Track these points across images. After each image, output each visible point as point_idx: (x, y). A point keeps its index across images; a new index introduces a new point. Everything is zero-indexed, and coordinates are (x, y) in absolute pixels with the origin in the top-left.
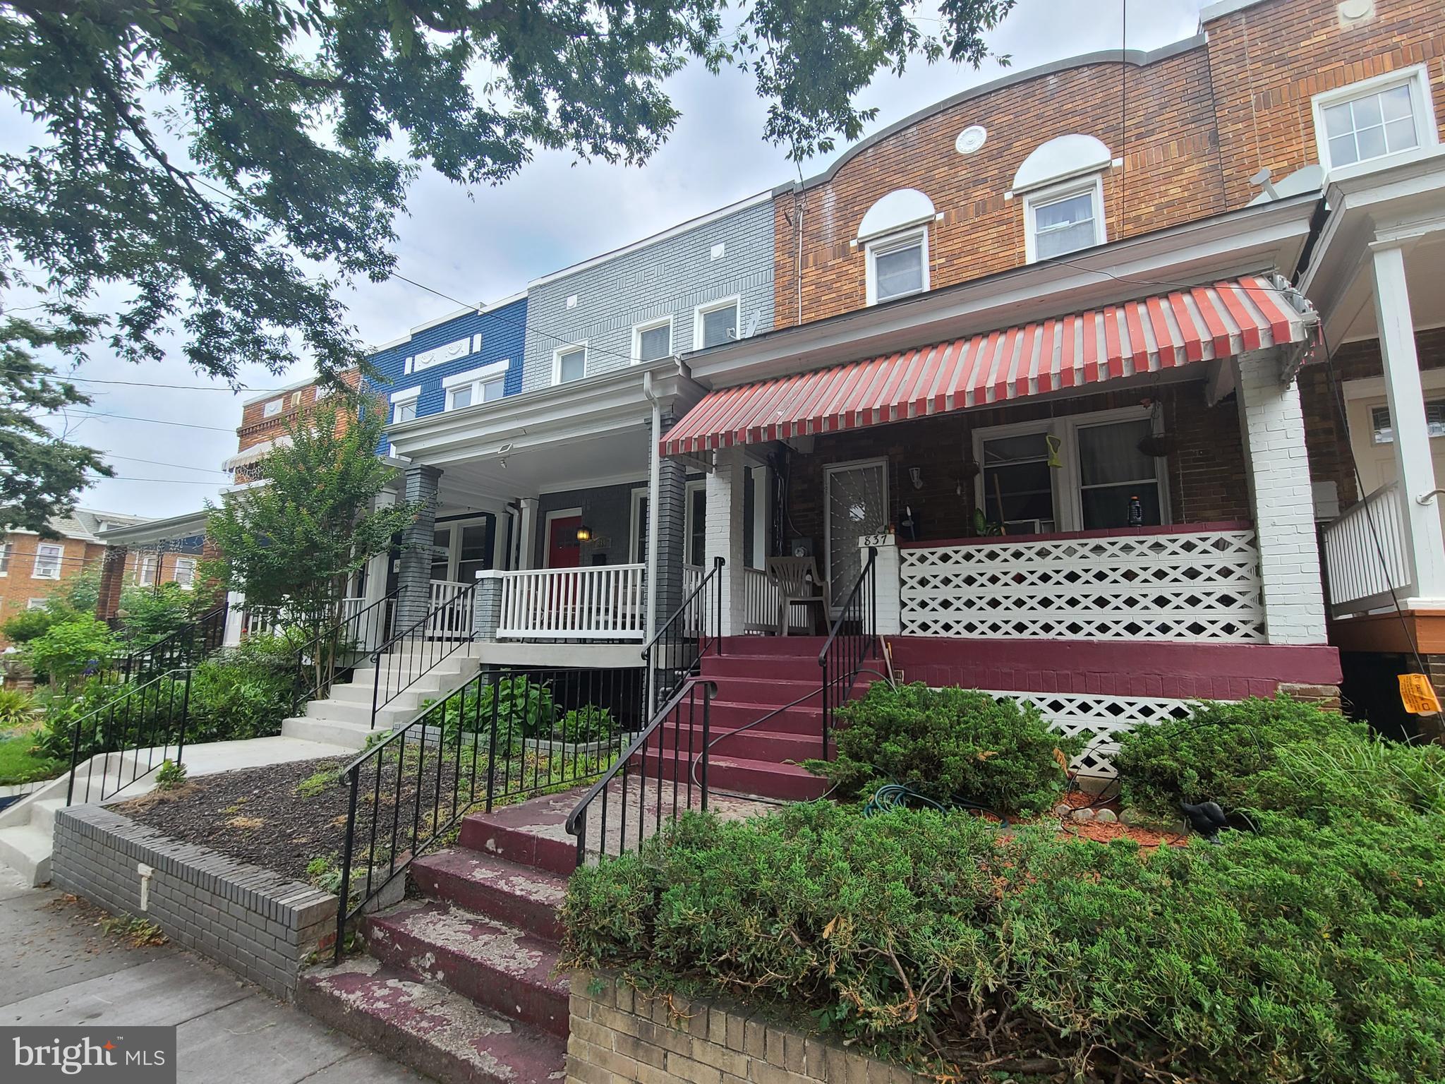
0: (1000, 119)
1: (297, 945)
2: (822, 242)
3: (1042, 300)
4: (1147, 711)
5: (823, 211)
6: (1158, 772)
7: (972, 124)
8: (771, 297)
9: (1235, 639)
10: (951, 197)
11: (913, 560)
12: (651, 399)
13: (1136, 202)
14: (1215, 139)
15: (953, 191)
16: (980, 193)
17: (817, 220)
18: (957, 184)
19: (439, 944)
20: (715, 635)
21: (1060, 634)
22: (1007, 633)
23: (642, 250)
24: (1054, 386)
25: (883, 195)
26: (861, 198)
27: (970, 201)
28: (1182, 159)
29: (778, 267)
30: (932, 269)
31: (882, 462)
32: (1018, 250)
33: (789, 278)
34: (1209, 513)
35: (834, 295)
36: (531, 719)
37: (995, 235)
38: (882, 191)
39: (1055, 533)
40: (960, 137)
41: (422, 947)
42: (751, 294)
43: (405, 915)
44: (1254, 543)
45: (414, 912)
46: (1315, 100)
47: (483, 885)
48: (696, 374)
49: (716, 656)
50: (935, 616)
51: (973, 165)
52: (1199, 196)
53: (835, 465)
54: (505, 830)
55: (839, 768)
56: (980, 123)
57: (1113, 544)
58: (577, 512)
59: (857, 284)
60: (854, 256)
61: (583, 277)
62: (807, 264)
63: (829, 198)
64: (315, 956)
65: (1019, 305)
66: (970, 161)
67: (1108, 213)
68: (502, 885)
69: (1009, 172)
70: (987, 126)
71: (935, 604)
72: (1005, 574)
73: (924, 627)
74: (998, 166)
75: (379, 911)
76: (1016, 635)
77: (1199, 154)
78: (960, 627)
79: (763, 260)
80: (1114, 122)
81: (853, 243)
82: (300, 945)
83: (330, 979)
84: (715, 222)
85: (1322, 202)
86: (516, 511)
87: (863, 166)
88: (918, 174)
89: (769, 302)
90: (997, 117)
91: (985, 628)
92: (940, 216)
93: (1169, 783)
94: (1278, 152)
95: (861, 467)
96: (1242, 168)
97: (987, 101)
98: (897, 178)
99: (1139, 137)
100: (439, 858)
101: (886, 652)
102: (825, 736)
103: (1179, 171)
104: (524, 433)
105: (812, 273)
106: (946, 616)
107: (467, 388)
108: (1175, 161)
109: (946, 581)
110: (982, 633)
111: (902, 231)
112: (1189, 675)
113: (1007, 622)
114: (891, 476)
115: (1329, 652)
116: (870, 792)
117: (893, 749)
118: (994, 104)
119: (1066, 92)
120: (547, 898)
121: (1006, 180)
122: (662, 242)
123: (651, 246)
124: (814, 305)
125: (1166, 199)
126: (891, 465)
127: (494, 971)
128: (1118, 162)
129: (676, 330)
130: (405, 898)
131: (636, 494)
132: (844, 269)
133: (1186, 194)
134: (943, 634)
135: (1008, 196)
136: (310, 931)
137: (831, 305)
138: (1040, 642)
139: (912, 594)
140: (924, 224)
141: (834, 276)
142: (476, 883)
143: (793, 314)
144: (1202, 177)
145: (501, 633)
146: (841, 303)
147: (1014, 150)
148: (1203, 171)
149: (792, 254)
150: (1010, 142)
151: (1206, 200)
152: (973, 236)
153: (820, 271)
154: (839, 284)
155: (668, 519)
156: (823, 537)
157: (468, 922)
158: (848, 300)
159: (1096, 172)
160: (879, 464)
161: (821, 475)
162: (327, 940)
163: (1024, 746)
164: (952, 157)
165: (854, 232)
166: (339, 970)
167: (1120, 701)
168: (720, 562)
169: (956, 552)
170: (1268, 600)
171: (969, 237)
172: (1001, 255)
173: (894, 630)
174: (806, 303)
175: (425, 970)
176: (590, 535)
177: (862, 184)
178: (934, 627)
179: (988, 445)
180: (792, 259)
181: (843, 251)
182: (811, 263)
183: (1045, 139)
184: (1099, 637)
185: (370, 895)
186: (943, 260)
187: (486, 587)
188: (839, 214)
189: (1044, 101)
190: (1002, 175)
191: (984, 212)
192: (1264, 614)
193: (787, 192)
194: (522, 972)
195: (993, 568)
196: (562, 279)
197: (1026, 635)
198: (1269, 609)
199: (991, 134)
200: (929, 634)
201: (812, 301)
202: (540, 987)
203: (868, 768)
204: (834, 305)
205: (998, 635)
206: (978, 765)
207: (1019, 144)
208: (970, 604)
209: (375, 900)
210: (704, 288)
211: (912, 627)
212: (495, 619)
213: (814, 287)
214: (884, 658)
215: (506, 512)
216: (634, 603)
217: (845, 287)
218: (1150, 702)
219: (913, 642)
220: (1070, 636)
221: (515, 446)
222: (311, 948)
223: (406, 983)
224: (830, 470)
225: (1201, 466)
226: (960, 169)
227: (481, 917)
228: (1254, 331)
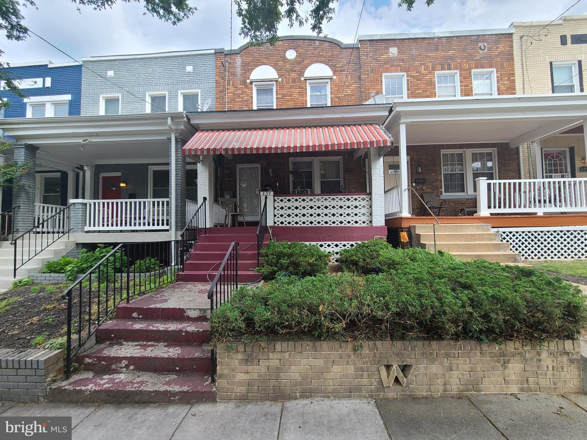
0: (301, 50)
1: (44, 376)
2: (236, 77)
3: (321, 119)
4: (344, 245)
5: (236, 65)
6: (352, 261)
7: (291, 49)
8: (214, 94)
9: (365, 225)
10: (284, 73)
11: (279, 201)
12: (171, 129)
13: (339, 92)
14: (360, 78)
15: (285, 71)
16: (294, 75)
17: (234, 68)
18: (286, 69)
19: (129, 356)
20: (204, 227)
21: (322, 224)
22: (308, 224)
23: (150, 58)
24: (330, 149)
25: (259, 65)
26: (251, 64)
27: (290, 77)
28: (351, 82)
29: (217, 82)
30: (277, 98)
31: (259, 166)
32: (305, 99)
33: (222, 88)
34: (353, 190)
35: (241, 99)
36: (118, 265)
37: (298, 92)
38: (259, 64)
39: (313, 194)
40: (287, 52)
41: (119, 359)
42: (205, 91)
43: (103, 349)
44: (371, 199)
45: (104, 348)
46: (384, 74)
47: (142, 330)
48: (193, 122)
49: (204, 235)
50: (285, 219)
51: (291, 64)
52: (355, 95)
53: (241, 165)
54: (143, 308)
55: (266, 270)
56: (294, 49)
57: (337, 198)
58: (119, 174)
59: (250, 97)
60: (249, 86)
61: (117, 62)
62: (229, 84)
63: (239, 60)
64: (54, 378)
65: (315, 119)
66: (290, 62)
67: (331, 94)
68: (151, 328)
69: (303, 71)
70: (297, 51)
71: (285, 215)
72: (307, 206)
73: (282, 223)
74: (299, 67)
75: (85, 351)
76: (310, 225)
77: (356, 82)
78: (293, 223)
79: (211, 78)
80: (334, 64)
81: (248, 81)
82: (46, 375)
83: (70, 384)
84: (188, 56)
85: (392, 107)
86: (81, 172)
87: (252, 52)
88: (273, 61)
89: (213, 96)
90: (300, 49)
91: (316, 223)
92: (280, 80)
93: (355, 263)
94: (374, 87)
95: (251, 166)
96: (366, 89)
97: (296, 42)
98: (265, 61)
99: (341, 71)
100: (109, 324)
101: (270, 231)
102: (258, 260)
103: (350, 85)
104: (97, 135)
105: (231, 89)
106: (289, 219)
107: (43, 105)
108: (350, 82)
109: (289, 208)
110: (300, 225)
111: (267, 81)
112: (355, 235)
113: (307, 221)
114: (262, 171)
115: (385, 228)
116: (278, 276)
117: (284, 261)
118: (299, 44)
119: (321, 48)
120: (176, 328)
121: (302, 73)
122: (161, 57)
123: (156, 58)
124: (232, 102)
125: (347, 93)
126: (262, 167)
127: (163, 358)
128: (335, 77)
129: (170, 98)
130: (96, 344)
131: (150, 168)
132: (245, 90)
133: (352, 93)
134: (288, 225)
135: (302, 79)
136: (51, 368)
137: (239, 103)
138: (317, 227)
139: (278, 212)
140: (274, 81)
141: (241, 92)
142: (137, 330)
143: (223, 104)
144: (356, 89)
145: (87, 228)
146: (243, 103)
147: (304, 63)
148: (357, 87)
149: (223, 79)
150: (303, 60)
151: (356, 97)
152: (291, 90)
153: (235, 89)
154: (242, 96)
155: (180, 181)
156: (236, 191)
157: (136, 345)
158: (246, 103)
159: (329, 78)
160: (257, 166)
161: (235, 168)
162: (60, 370)
163: (320, 257)
164: (284, 59)
165: (248, 77)
166: (71, 380)
167: (338, 243)
168: (205, 199)
169: (293, 199)
170: (373, 214)
171: (289, 90)
172: (300, 99)
173: (272, 224)
174: (229, 100)
175: (122, 368)
176: (127, 185)
177: (252, 59)
178: (285, 223)
179: (294, 163)
180: (223, 81)
181: (244, 83)
182: (231, 84)
183: (314, 62)
184: (333, 225)
185: (80, 345)
186: (281, 96)
187: (77, 207)
188: (242, 68)
189: (315, 49)
190: (301, 71)
191: (295, 82)
192: (372, 218)
193: (221, 52)
194: (176, 355)
195: (289, 204)
196: (104, 61)
197: (313, 225)
198: (373, 217)
199: (298, 54)
200: (283, 225)
201: (232, 100)
202: (187, 358)
203: (276, 269)
204: (240, 103)
205: (305, 225)
206: (309, 264)
207: (306, 61)
208: (296, 215)
209: (83, 347)
210: (183, 83)
211: (278, 223)
212: (83, 222)
213: (232, 94)
214: (269, 233)
215: (75, 171)
216: (163, 215)
217: (245, 97)
218: (345, 243)
219: (278, 228)
220: (325, 225)
221: (91, 140)
222: (52, 375)
223: (114, 375)
224: (239, 166)
225: (351, 176)
226: (287, 64)
227: (142, 342)
228: (380, 141)
